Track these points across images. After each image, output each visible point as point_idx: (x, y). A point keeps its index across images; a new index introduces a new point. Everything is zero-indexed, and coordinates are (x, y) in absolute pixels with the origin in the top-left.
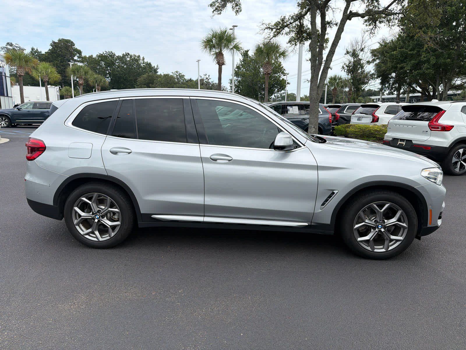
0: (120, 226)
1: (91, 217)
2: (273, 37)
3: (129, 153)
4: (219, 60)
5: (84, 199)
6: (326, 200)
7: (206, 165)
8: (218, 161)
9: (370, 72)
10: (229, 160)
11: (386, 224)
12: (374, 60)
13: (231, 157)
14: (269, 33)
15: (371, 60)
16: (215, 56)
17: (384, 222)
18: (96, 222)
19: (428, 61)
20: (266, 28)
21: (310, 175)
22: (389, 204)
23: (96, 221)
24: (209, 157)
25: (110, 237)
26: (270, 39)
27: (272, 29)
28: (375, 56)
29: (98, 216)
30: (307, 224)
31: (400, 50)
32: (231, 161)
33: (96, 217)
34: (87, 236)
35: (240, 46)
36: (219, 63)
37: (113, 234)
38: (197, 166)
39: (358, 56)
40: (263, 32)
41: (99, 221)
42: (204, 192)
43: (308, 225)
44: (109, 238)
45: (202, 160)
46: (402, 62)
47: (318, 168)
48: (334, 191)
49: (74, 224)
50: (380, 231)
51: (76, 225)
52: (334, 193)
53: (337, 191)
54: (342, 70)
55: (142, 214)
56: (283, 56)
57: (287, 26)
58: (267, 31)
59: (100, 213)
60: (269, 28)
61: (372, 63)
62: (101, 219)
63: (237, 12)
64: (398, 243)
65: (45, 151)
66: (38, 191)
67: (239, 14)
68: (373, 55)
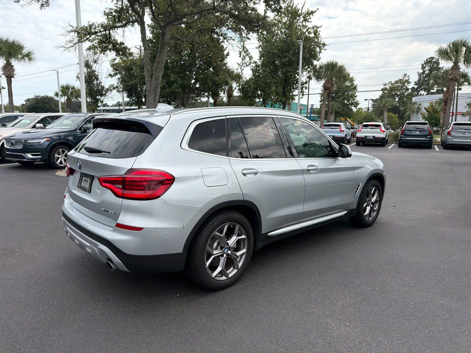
0: (245, 253)
1: (221, 252)
2: (79, 42)
3: (256, 174)
5: (217, 233)
6: (356, 191)
8: (311, 171)
9: (114, 85)
11: (372, 201)
12: (116, 74)
13: (317, 167)
14: (74, 37)
15: (112, 73)
18: (225, 257)
21: (350, 174)
22: (374, 188)
23: (225, 255)
24: (307, 169)
25: (237, 269)
27: (79, 33)
28: (116, 70)
29: (227, 250)
30: (346, 212)
32: (317, 171)
33: (225, 251)
34: (217, 278)
37: (240, 265)
39: (92, 67)
40: (68, 34)
41: (228, 255)
42: (304, 200)
45: (303, 172)
47: (354, 169)
49: (205, 268)
50: (371, 207)
51: (207, 269)
52: (359, 185)
54: (76, 79)
55: (263, 234)
56: (28, 59)
57: (96, 33)
58: (72, 34)
59: (230, 245)
60: (75, 31)
61: (114, 76)
62: (229, 252)
63: (42, 5)
64: (375, 212)
65: (174, 183)
66: (165, 239)
67: (44, 8)
68: (114, 69)
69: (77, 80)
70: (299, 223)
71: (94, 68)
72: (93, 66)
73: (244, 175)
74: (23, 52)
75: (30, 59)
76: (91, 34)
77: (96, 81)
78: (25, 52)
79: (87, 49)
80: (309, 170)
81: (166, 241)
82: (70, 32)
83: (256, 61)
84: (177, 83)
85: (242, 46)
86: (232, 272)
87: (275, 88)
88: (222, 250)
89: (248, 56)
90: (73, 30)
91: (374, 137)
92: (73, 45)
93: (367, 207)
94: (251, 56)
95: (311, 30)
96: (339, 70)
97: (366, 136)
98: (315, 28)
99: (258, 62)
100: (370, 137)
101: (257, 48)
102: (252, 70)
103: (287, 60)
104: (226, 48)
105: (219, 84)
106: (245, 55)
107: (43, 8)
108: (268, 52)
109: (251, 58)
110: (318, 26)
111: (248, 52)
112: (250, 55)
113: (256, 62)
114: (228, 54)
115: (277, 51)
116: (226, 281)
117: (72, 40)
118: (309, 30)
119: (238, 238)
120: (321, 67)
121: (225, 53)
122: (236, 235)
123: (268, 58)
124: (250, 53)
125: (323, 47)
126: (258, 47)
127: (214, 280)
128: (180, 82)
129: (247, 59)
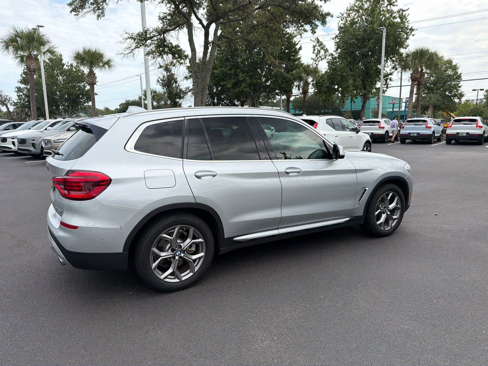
0: (203, 258)
1: (172, 255)
2: (136, 48)
3: (214, 176)
4: (30, 65)
5: (165, 235)
6: (362, 196)
7: (282, 179)
8: (290, 174)
9: (189, 87)
10: (299, 172)
11: (390, 208)
12: (191, 76)
13: (299, 169)
14: (131, 43)
15: (188, 76)
16: (19, 59)
17: (389, 208)
18: (177, 260)
19: (244, 80)
20: (129, 38)
21: (351, 177)
22: (392, 193)
23: (177, 258)
24: (285, 171)
25: (192, 272)
26: (131, 49)
27: (135, 39)
29: (179, 252)
30: (348, 219)
31: (221, 69)
32: (300, 173)
33: (177, 254)
34: (167, 280)
35: (55, 50)
36: (30, 68)
37: (196, 269)
38: (275, 181)
40: (125, 41)
41: (180, 257)
42: (282, 204)
43: (350, 219)
44: (191, 274)
45: (279, 174)
46: (223, 80)
47: (356, 171)
48: (366, 188)
49: (151, 269)
50: (387, 214)
51: (154, 270)
52: (366, 190)
53: (368, 188)
55: (226, 238)
56: (108, 66)
57: (151, 38)
58: (129, 40)
59: (183, 248)
60: (132, 38)
61: (189, 79)
62: (182, 255)
63: (99, 16)
64: (396, 221)
65: (111, 184)
66: (102, 238)
67: (101, 19)
68: (189, 71)
69: (157, 84)
70: (277, 229)
71: (173, 71)
72: (172, 70)
73: (199, 177)
74: (104, 60)
75: (109, 66)
76: (146, 39)
77: (175, 85)
78: (105, 59)
79: (146, 54)
80: (288, 173)
81: (102, 240)
82: (127, 39)
83: (332, 53)
84: (246, 82)
85: (316, 39)
86: (186, 276)
87: (353, 81)
88: (173, 252)
89: (323, 50)
90: (130, 37)
91: (467, 133)
92: (130, 51)
93: (383, 215)
94: (327, 49)
95: (396, 14)
96: (429, 58)
97: (458, 133)
98: (401, 12)
99: (334, 54)
100: (462, 133)
101: (333, 39)
102: (328, 62)
103: (368, 50)
104: (299, 42)
105: (290, 80)
106: (319, 49)
107: (99, 18)
108: (345, 42)
109: (326, 51)
110: (404, 9)
111: (323, 45)
112: (325, 48)
113: (332, 55)
114: (300, 48)
115: (355, 41)
116: (178, 283)
117: (130, 46)
118: (394, 15)
119: (193, 241)
120: (408, 55)
121: (298, 47)
122: (190, 239)
123: (345, 49)
124: (325, 46)
125: (411, 33)
126: (334, 37)
127: (163, 282)
128: (248, 81)
129: (322, 52)
